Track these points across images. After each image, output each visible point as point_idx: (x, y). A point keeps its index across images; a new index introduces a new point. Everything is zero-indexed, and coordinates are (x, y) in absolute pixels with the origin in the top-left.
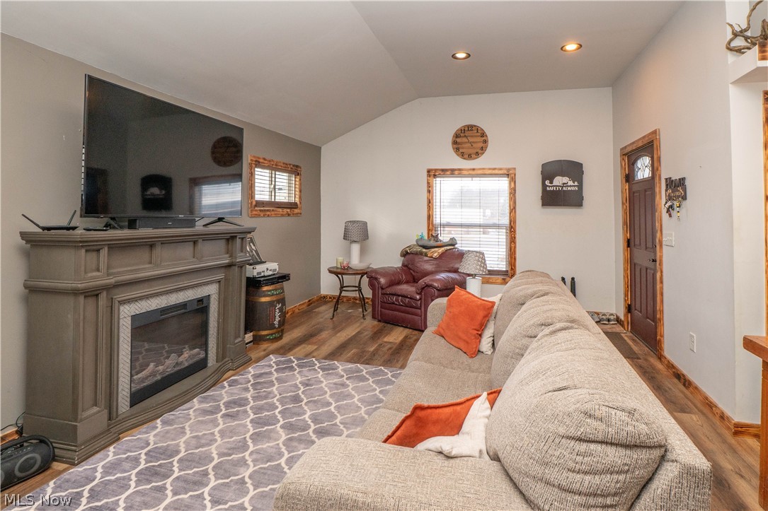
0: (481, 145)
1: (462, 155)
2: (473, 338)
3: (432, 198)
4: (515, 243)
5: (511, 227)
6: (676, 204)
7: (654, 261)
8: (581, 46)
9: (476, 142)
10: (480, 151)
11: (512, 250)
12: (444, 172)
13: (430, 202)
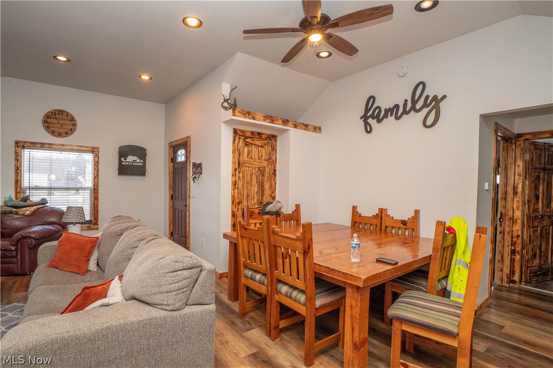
0: (71, 127)
1: (53, 133)
2: (83, 262)
3: (21, 165)
4: (98, 200)
5: (95, 189)
6: (197, 176)
7: (186, 206)
8: (151, 78)
9: (66, 124)
10: (69, 132)
11: (96, 206)
12: (34, 145)
13: (18, 169)
